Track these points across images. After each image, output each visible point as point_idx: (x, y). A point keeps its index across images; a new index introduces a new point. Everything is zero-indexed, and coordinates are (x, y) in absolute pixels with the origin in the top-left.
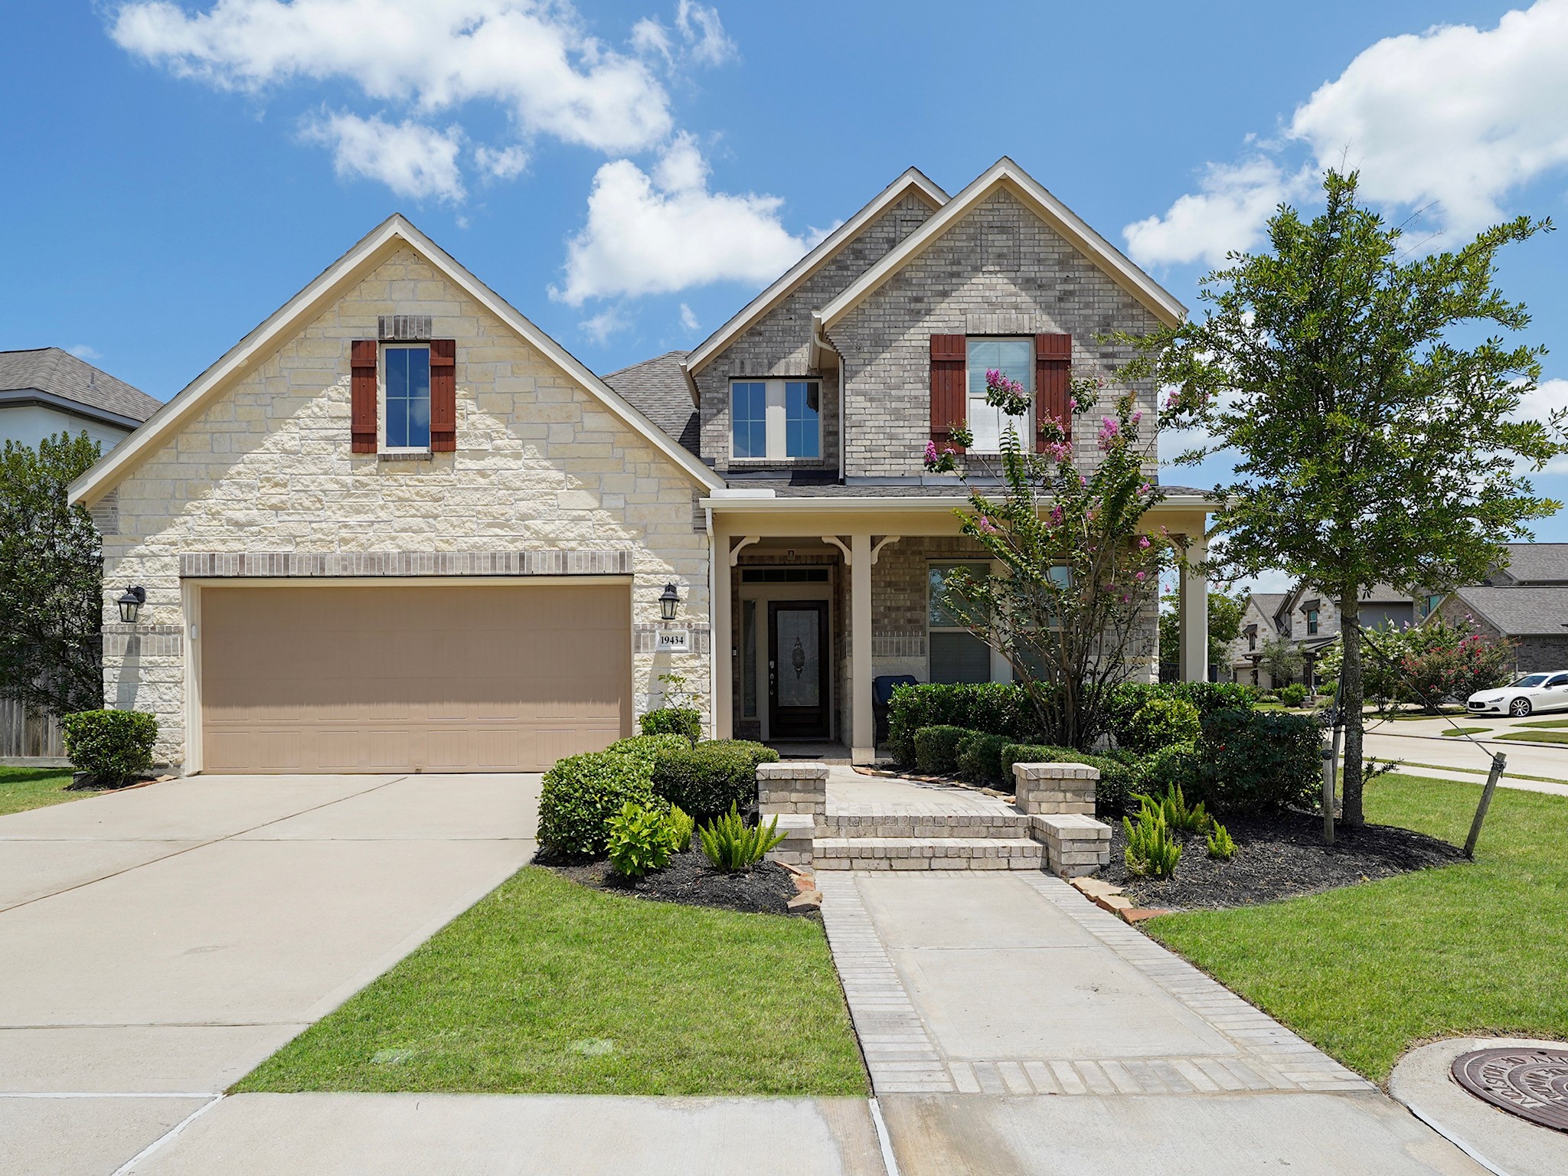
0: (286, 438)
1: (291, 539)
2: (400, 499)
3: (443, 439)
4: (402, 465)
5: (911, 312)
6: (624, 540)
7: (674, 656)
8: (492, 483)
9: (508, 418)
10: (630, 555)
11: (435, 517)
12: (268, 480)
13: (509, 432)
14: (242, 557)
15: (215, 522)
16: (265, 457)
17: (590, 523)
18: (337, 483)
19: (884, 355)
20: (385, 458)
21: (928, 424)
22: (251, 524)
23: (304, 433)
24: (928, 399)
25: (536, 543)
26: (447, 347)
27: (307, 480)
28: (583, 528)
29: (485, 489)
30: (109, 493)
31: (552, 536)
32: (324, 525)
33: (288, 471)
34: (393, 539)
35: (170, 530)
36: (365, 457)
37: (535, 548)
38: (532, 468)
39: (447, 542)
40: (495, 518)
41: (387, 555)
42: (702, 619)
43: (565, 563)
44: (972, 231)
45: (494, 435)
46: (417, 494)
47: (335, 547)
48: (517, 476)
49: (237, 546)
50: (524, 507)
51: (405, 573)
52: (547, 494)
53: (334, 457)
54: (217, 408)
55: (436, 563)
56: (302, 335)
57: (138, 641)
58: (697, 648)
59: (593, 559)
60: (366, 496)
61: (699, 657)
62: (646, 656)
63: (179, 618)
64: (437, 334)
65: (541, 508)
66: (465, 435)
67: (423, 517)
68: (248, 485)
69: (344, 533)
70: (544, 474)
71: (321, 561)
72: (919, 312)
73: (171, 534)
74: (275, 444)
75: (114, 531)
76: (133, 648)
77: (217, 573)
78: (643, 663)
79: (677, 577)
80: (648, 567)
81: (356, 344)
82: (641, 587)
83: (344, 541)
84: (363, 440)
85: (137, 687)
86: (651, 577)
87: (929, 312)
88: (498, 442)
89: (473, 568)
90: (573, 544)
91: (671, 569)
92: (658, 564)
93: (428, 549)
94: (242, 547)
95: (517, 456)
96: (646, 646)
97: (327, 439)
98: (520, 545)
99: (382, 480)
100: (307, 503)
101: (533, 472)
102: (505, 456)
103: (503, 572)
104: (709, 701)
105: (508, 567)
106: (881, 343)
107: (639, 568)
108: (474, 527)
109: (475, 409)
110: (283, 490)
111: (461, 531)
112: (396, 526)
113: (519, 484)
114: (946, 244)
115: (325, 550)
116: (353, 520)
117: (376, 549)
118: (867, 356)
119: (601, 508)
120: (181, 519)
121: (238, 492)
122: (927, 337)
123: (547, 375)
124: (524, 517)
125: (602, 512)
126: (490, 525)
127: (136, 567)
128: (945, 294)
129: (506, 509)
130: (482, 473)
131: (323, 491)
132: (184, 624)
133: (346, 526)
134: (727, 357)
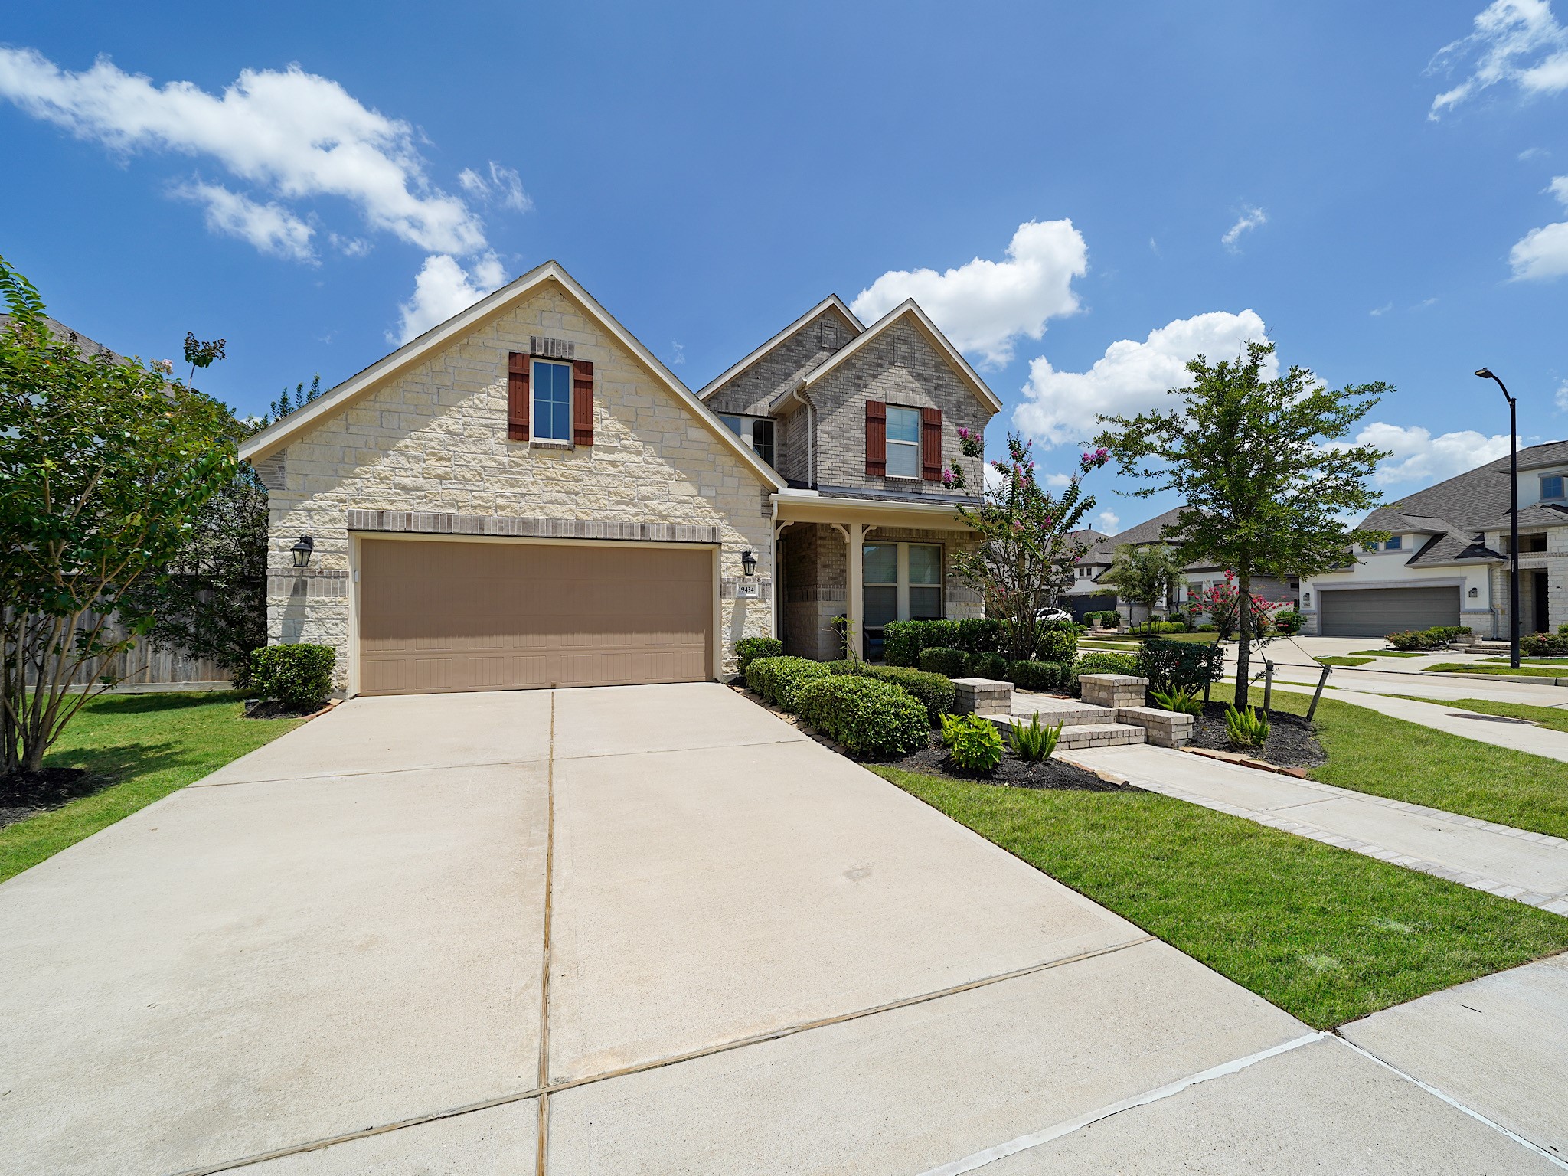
0: (450, 422)
1: (454, 503)
2: (548, 478)
3: (584, 436)
4: (550, 452)
5: (855, 384)
6: (715, 519)
7: (748, 600)
8: (620, 472)
9: (633, 424)
10: (719, 530)
11: (576, 494)
12: (434, 454)
13: (634, 435)
14: (409, 516)
15: (383, 485)
16: (431, 436)
17: (691, 506)
18: (495, 461)
19: (839, 410)
20: (536, 446)
21: (864, 455)
22: (417, 489)
23: (466, 419)
24: (864, 440)
25: (653, 518)
26: (586, 367)
27: (469, 457)
28: (687, 509)
29: (615, 476)
30: (277, 454)
31: (664, 513)
32: (483, 494)
33: (451, 448)
34: (542, 508)
35: (339, 490)
36: (519, 443)
37: (652, 521)
38: (650, 463)
39: (585, 513)
40: (622, 497)
41: (537, 521)
42: (766, 576)
43: (674, 533)
44: (889, 340)
45: (622, 436)
46: (562, 475)
47: (492, 511)
48: (639, 468)
49: (404, 506)
50: (644, 490)
51: (551, 535)
52: (661, 483)
53: (492, 441)
55: (576, 528)
56: (466, 342)
57: (305, 583)
58: (763, 595)
59: (694, 531)
60: (519, 473)
61: (765, 602)
62: (730, 601)
63: (347, 565)
64: (578, 355)
65: (657, 492)
66: (600, 434)
67: (566, 493)
68: (415, 457)
69: (500, 501)
70: (659, 468)
71: (481, 522)
72: (859, 385)
73: (340, 492)
74: (440, 426)
75: (281, 487)
76: (300, 589)
77: (385, 528)
78: (726, 606)
79: (751, 547)
80: (731, 539)
81: (512, 355)
82: (726, 552)
83: (502, 508)
84: (517, 431)
85: (303, 623)
86: (733, 545)
87: (865, 386)
88: (626, 442)
89: (605, 534)
90: (680, 520)
91: (747, 541)
92: (737, 537)
93: (571, 517)
94: (409, 508)
95: (639, 453)
96: (729, 593)
97: (486, 426)
98: (641, 518)
99: (533, 463)
100: (468, 476)
101: (651, 466)
102: (630, 453)
103: (629, 538)
104: (770, 631)
105: (632, 534)
106: (838, 402)
107: (725, 539)
108: (607, 503)
109: (608, 416)
110: (447, 464)
111: (596, 506)
112: (545, 499)
113: (640, 474)
114: (875, 345)
115: (484, 514)
116: (508, 491)
117: (527, 515)
118: (830, 409)
119: (699, 495)
120: (350, 481)
121: (405, 462)
122: (864, 401)
123: (662, 397)
124: (644, 498)
125: (700, 498)
126: (618, 503)
127: (304, 519)
128: (874, 376)
129: (631, 491)
130: (613, 464)
131: (483, 467)
132: (350, 570)
133: (502, 496)
134: (717, 398)
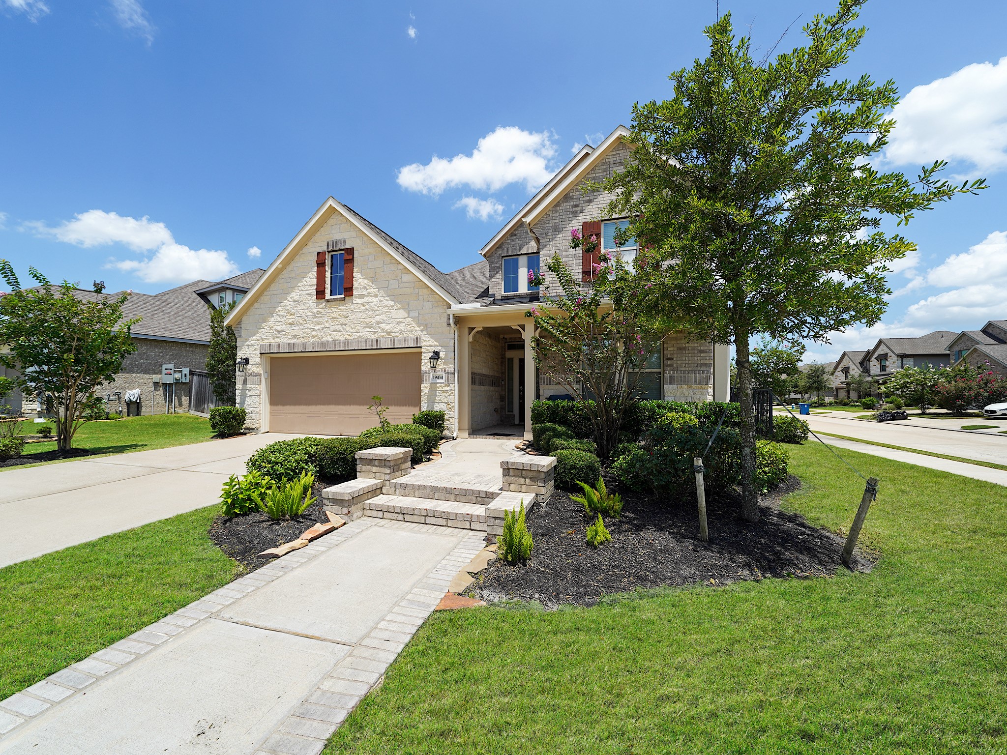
0: (294, 295)
1: (295, 336)
2: (333, 318)
3: (348, 291)
4: (334, 303)
5: (573, 212)
6: (418, 331)
7: (438, 385)
8: (366, 309)
9: (373, 279)
10: (420, 338)
11: (345, 325)
12: (288, 313)
13: (373, 285)
14: (279, 344)
15: (271, 331)
16: (288, 304)
17: (404, 324)
18: (311, 312)
19: (559, 236)
20: (328, 301)
21: (581, 267)
22: (283, 331)
23: (300, 292)
24: (581, 255)
25: (383, 334)
26: (351, 251)
27: (301, 312)
28: (401, 327)
29: (364, 311)
30: (239, 321)
31: (389, 331)
32: (306, 330)
33: (295, 308)
34: (330, 335)
35: (258, 335)
36: (321, 301)
37: (383, 337)
38: (382, 301)
39: (349, 335)
40: (367, 324)
41: (328, 342)
42: (450, 367)
43: (394, 343)
44: (605, 167)
45: (367, 287)
46: (339, 315)
47: (310, 338)
48: (375, 305)
49: (278, 340)
50: (378, 318)
51: (334, 349)
52: (387, 312)
53: (311, 301)
54: (273, 285)
55: (345, 345)
56: (301, 252)
57: (246, 378)
58: (448, 381)
59: (405, 340)
60: (321, 317)
61: (449, 386)
62: (426, 385)
63: (259, 370)
64: (347, 246)
65: (385, 318)
66: (357, 288)
67: (341, 325)
68: (282, 315)
69: (313, 333)
70: (386, 303)
71: (305, 345)
72: (577, 212)
73: (258, 336)
74: (291, 298)
75: (240, 336)
76: (245, 382)
77: (271, 351)
78: (425, 387)
79: (440, 348)
80: (427, 344)
81: (318, 254)
82: (425, 353)
83: (313, 337)
84: (320, 294)
85: (246, 397)
86: (429, 348)
87: (582, 211)
88: (369, 290)
89: (358, 347)
90: (397, 334)
91: (438, 344)
92: (432, 342)
93: (343, 338)
94: (280, 341)
95: (376, 296)
96: (426, 380)
97: (308, 294)
98: (377, 336)
99: (327, 310)
100: (301, 322)
101: (382, 302)
102: (371, 296)
103: (370, 348)
104: (453, 407)
105: (372, 345)
106: (557, 230)
107: (424, 344)
108: (359, 328)
109: (360, 277)
110: (293, 317)
111: (354, 331)
112: (332, 329)
113: (376, 308)
114: (591, 176)
115: (307, 341)
116: (316, 328)
117: (324, 339)
118: (551, 237)
119: (408, 317)
120: (261, 330)
121: (279, 318)
122: (581, 224)
124: (378, 323)
125: (409, 319)
126: (365, 327)
127: (247, 350)
128: (590, 201)
129: (372, 320)
130: (363, 304)
131: (307, 316)
132: (262, 373)
133: (314, 330)
134: (501, 247)
